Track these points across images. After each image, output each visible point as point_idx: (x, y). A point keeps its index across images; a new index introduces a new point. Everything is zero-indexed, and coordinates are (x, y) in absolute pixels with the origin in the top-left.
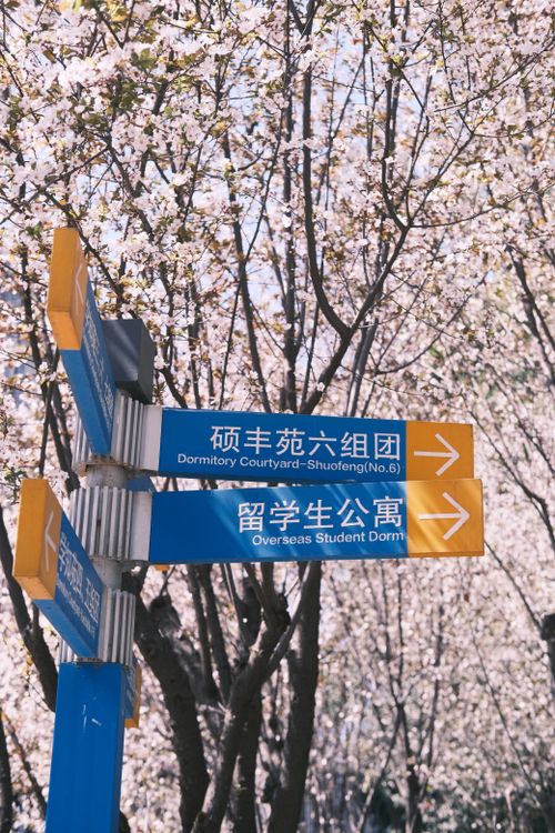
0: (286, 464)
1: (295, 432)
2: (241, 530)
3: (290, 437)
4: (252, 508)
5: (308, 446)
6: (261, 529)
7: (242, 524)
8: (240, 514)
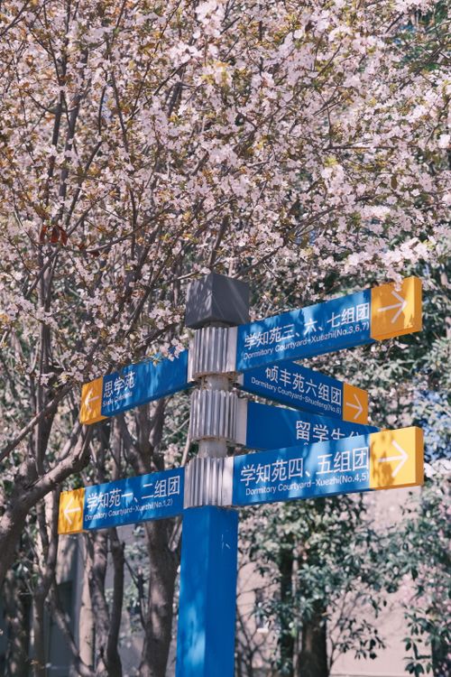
0: (297, 396)
1: (301, 378)
2: (298, 438)
3: (298, 379)
4: (303, 425)
5: (306, 387)
6: (308, 439)
7: (298, 434)
8: (297, 427)
